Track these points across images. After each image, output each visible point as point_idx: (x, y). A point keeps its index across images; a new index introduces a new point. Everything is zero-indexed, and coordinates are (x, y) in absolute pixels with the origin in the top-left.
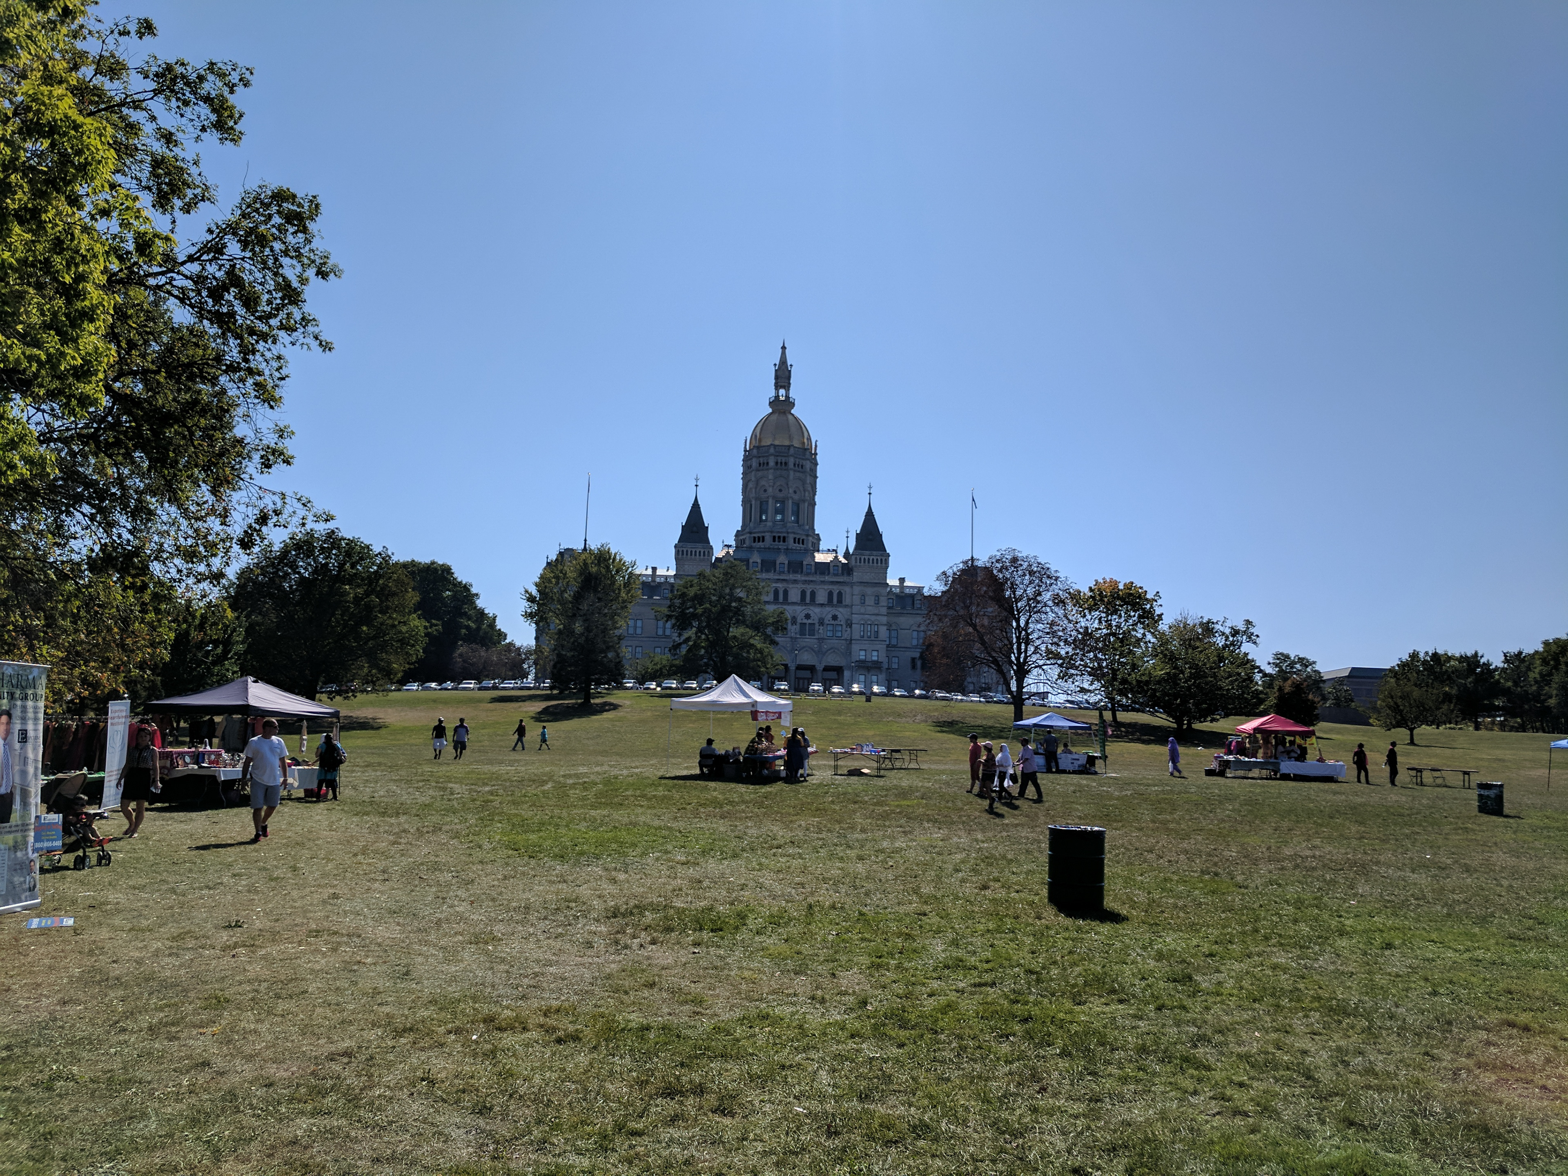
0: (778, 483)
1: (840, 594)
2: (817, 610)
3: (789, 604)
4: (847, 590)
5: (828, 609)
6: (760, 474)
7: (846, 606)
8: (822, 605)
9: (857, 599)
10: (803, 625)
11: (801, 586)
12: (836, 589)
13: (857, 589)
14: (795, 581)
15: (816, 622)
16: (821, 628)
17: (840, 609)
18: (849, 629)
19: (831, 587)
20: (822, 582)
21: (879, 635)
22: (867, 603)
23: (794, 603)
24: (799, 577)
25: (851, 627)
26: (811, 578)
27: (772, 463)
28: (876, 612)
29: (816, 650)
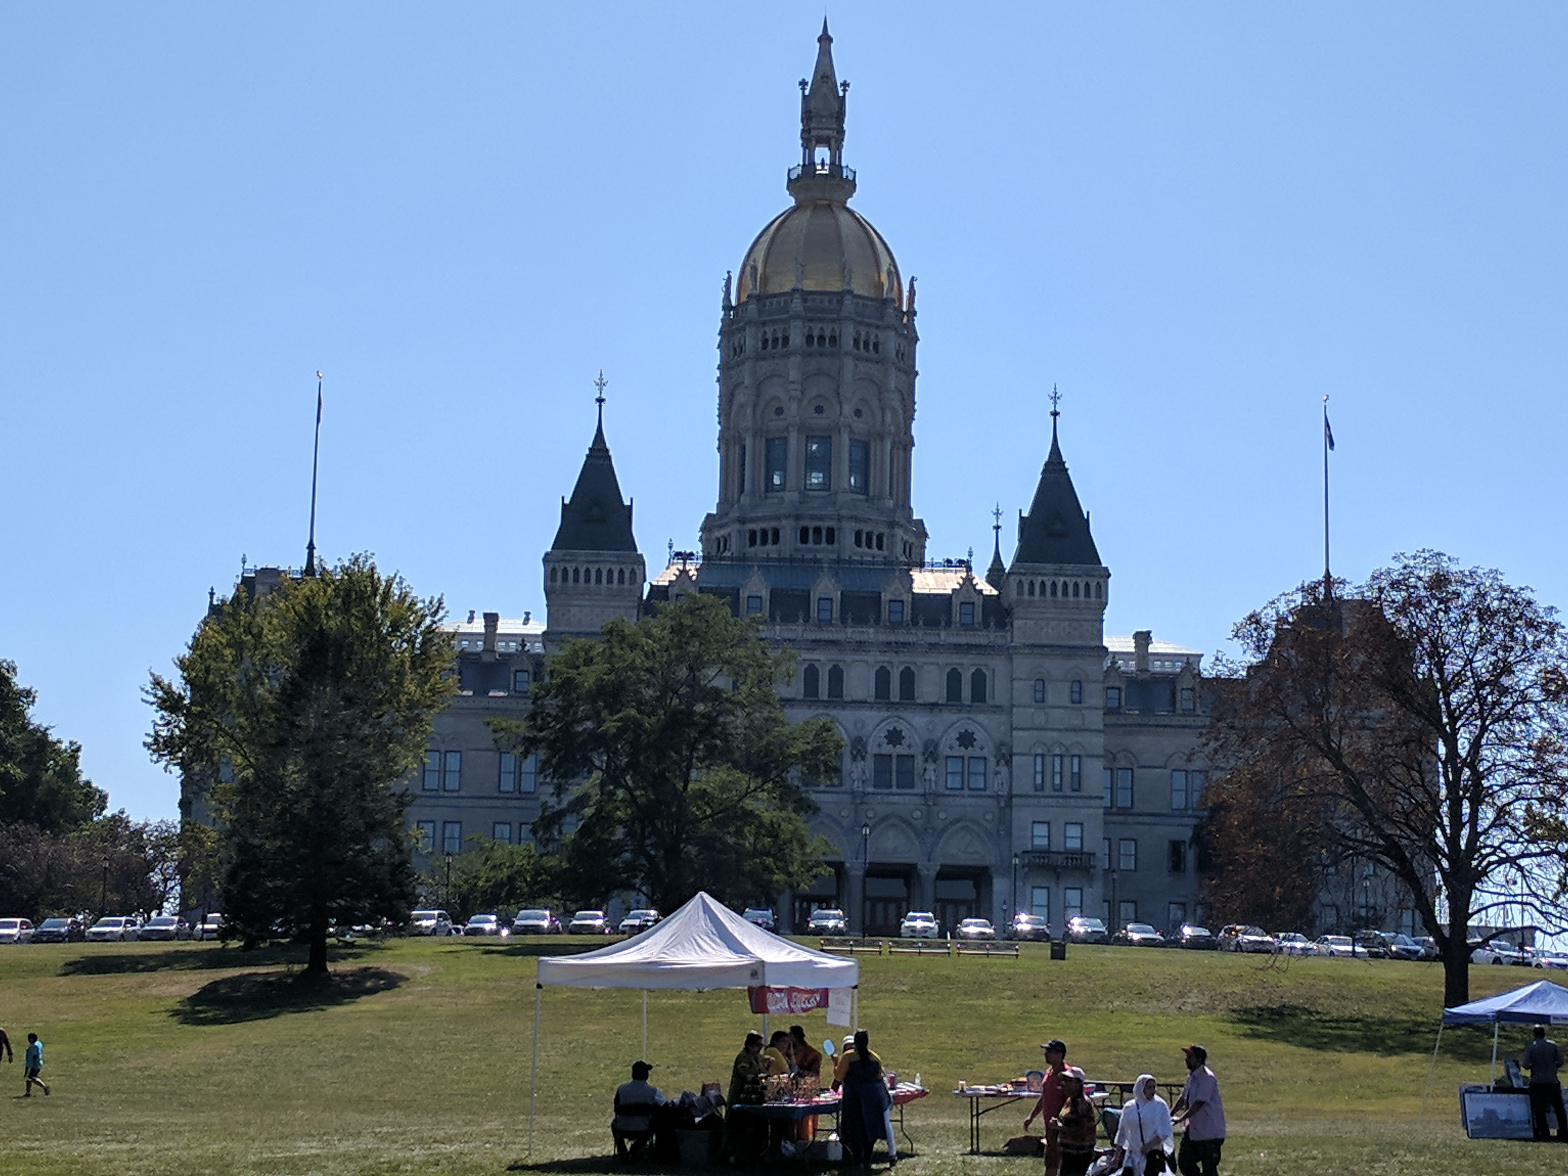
0: (813, 391)
1: (979, 679)
2: (920, 720)
3: (845, 705)
4: (996, 666)
5: (949, 717)
6: (765, 367)
7: (998, 708)
8: (932, 706)
9: (1023, 691)
10: (882, 759)
11: (875, 658)
12: (968, 665)
13: (1023, 665)
14: (861, 646)
15: (917, 751)
16: (931, 766)
17: (981, 718)
18: (1004, 769)
19: (955, 659)
20: (933, 646)
21: (1085, 784)
22: (1051, 699)
23: (860, 704)
24: (870, 633)
25: (1009, 763)
26: (902, 636)
27: (797, 339)
28: (1076, 722)
29: (919, 824)
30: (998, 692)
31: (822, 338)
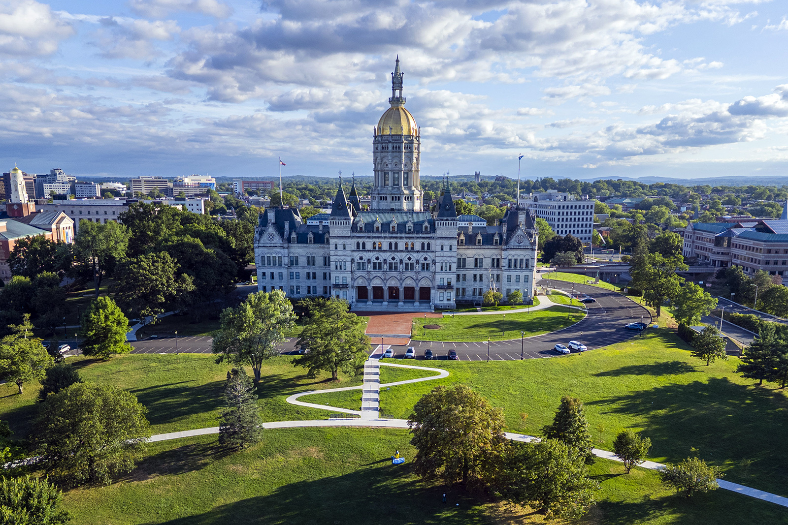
1: (429, 244)
2: (415, 255)
3: (398, 251)
4: (432, 242)
5: (422, 254)
8: (418, 252)
9: (439, 248)
10: (407, 264)
11: (405, 240)
12: (426, 241)
13: (439, 242)
14: (401, 238)
15: (414, 262)
16: (417, 266)
17: (429, 254)
18: (434, 266)
19: (423, 240)
20: (418, 237)
21: (452, 269)
22: (444, 250)
23: (402, 251)
24: (403, 235)
25: (435, 265)
26: (411, 235)
27: (390, 148)
28: (450, 255)
29: (415, 278)
30: (433, 248)
31: (396, 147)
